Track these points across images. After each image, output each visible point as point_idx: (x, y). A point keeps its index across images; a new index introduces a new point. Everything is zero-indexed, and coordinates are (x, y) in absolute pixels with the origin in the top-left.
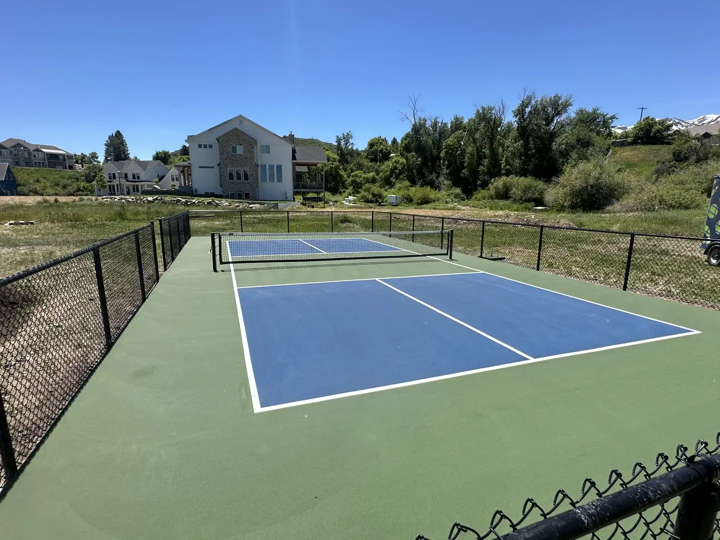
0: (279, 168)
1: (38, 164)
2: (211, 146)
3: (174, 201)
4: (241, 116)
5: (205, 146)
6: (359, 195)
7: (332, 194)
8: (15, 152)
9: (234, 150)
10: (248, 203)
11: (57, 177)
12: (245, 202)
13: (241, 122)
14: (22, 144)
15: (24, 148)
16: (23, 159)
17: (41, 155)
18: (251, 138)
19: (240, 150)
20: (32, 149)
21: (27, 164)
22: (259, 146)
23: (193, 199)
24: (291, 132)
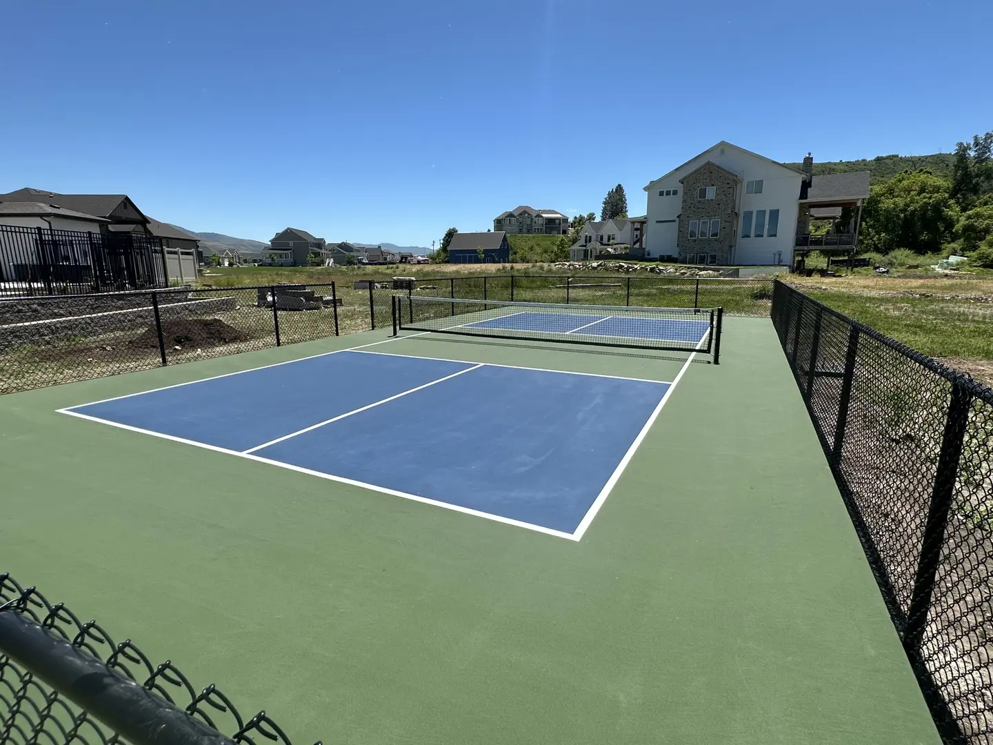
0: (775, 214)
1: (536, 230)
2: (675, 193)
3: (617, 266)
4: (723, 143)
5: (668, 193)
6: (974, 254)
7: (915, 252)
8: (521, 220)
9: (703, 193)
10: (698, 268)
11: (549, 243)
12: (695, 268)
13: (723, 152)
14: (529, 211)
15: (529, 214)
16: (526, 226)
17: (540, 221)
18: (731, 174)
19: (711, 193)
20: (534, 215)
21: (528, 232)
22: (745, 184)
23: (636, 264)
24: (809, 154)
